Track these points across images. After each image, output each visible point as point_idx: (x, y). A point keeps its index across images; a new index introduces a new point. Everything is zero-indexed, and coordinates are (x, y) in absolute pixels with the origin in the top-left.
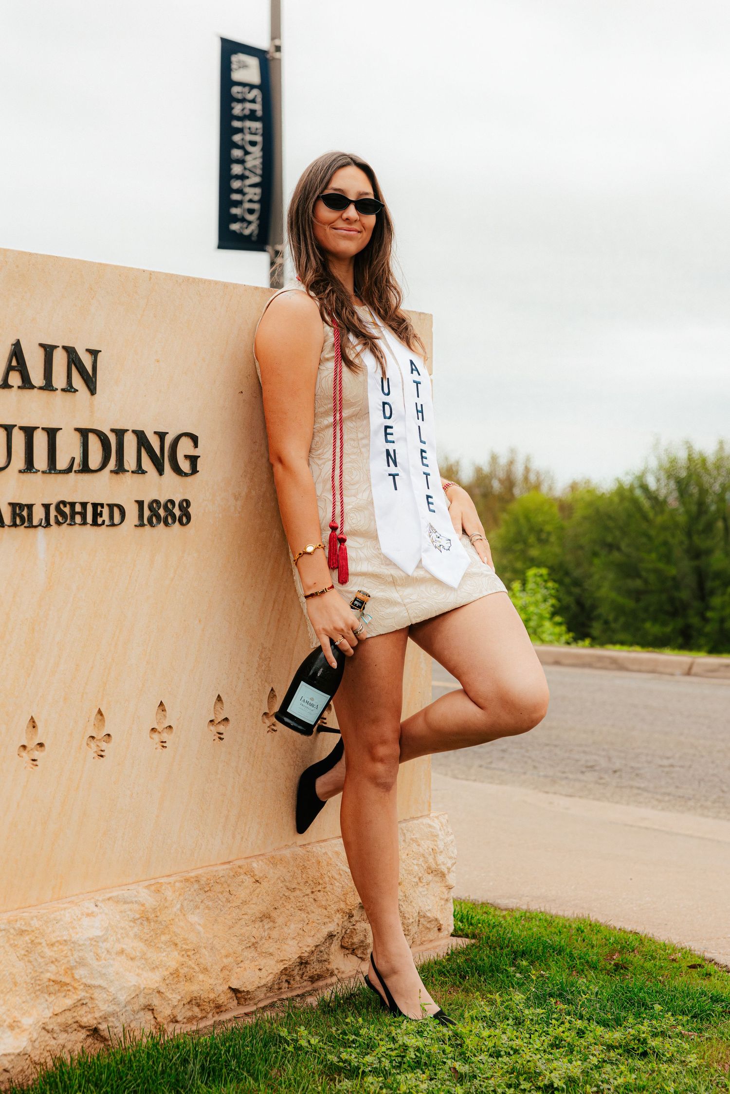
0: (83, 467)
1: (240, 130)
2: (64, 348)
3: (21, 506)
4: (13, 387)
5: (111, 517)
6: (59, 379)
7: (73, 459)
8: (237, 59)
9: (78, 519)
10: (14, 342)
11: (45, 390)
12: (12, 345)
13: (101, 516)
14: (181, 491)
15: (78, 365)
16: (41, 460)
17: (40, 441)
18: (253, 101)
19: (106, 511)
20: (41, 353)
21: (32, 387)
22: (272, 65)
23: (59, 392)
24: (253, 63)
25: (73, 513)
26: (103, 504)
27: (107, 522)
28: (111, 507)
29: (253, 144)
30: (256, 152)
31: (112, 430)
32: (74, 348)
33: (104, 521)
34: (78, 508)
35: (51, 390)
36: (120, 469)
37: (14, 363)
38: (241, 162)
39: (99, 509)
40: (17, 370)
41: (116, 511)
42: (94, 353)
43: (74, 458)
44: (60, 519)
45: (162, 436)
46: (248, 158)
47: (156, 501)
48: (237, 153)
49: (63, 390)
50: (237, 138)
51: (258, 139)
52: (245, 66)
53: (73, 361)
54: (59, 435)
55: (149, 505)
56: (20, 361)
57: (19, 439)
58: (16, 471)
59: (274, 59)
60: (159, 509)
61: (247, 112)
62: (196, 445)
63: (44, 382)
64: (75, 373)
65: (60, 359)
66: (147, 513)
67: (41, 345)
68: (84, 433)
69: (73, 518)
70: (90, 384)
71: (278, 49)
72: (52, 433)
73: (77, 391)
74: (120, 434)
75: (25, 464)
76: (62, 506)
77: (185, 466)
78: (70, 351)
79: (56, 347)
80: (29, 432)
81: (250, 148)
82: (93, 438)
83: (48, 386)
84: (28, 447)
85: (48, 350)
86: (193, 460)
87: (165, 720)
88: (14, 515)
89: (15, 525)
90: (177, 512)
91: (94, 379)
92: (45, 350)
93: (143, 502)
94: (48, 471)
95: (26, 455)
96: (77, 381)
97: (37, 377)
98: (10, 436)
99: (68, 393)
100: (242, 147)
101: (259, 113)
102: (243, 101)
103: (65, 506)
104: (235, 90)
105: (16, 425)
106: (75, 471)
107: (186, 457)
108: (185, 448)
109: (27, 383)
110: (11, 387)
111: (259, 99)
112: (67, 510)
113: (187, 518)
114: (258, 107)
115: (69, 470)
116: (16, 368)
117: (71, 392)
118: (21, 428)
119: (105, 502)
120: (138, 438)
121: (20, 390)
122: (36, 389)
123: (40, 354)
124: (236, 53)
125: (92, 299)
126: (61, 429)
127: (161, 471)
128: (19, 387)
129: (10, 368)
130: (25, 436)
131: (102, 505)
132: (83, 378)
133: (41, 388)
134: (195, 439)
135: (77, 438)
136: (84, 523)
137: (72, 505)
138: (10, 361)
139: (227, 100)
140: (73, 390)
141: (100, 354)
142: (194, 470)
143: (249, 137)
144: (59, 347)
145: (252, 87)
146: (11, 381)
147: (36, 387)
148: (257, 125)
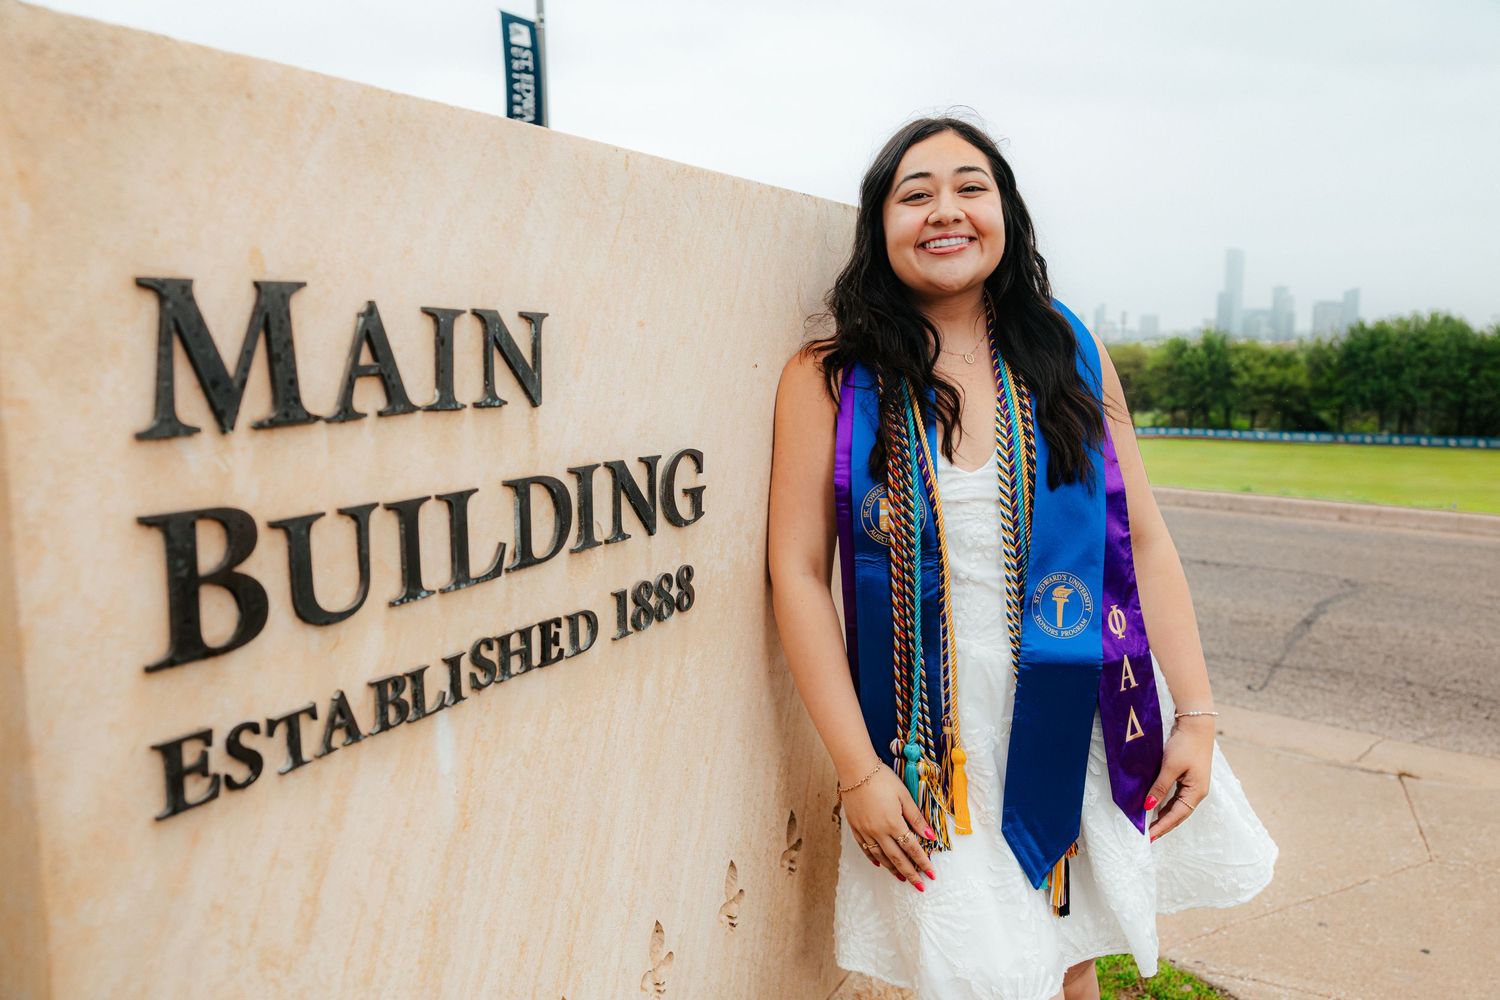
0: (522, 559)
1: (519, 81)
2: (475, 313)
3: (397, 683)
4: (365, 415)
5: (574, 638)
6: (467, 384)
7: (502, 547)
8: (514, 27)
9: (515, 663)
10: (364, 308)
11: (437, 410)
12: (359, 315)
13: (557, 644)
14: (679, 552)
15: (505, 349)
16: (435, 566)
17: (434, 526)
18: (527, 59)
19: (564, 632)
20: (427, 328)
21: (411, 409)
22: (538, 32)
23: (469, 411)
24: (525, 30)
25: (506, 654)
26: (560, 619)
27: (568, 651)
28: (572, 619)
29: (528, 91)
30: (530, 97)
31: (571, 471)
32: (496, 312)
33: (561, 651)
34: (515, 644)
35: (452, 410)
36: (588, 540)
37: (366, 358)
38: (520, 104)
39: (554, 629)
40: (374, 375)
41: (582, 623)
42: (534, 320)
43: (505, 545)
44: (482, 678)
45: (650, 463)
46: (525, 102)
47: (646, 585)
48: (517, 98)
49: (477, 405)
50: (516, 86)
51: (531, 87)
52: (518, 33)
53: (496, 340)
54: (472, 503)
55: (633, 594)
56: (380, 353)
57: (385, 533)
58: (383, 606)
59: (539, 29)
60: (649, 598)
61: (522, 68)
62: (699, 469)
63: (437, 392)
64: (499, 365)
65: (467, 339)
66: (631, 608)
67: (427, 311)
68: (520, 488)
69: (505, 665)
70: (529, 386)
71: (542, 21)
72: (457, 504)
73: (506, 403)
74: (584, 475)
75: (404, 585)
76: (484, 652)
77: (684, 507)
78: (487, 320)
79: (457, 313)
80: (407, 513)
81: (526, 94)
82: (538, 495)
83: (447, 403)
84: (408, 547)
85: (442, 322)
86: (695, 495)
87: (661, 946)
88: (382, 705)
89: (385, 726)
90: (674, 592)
91: (536, 374)
92: (436, 321)
93: (624, 593)
94: (453, 588)
95: (403, 564)
96: (505, 384)
97: (419, 384)
98: (363, 534)
99: (487, 410)
100: (520, 93)
101: (531, 68)
102: (519, 59)
103: (490, 648)
104: (514, 51)
105: (375, 505)
106: (507, 570)
107: (686, 492)
108: (685, 477)
109: (397, 402)
110: (360, 416)
111: (531, 58)
112: (493, 656)
113: (688, 597)
114: (530, 64)
115: (496, 572)
116: (372, 371)
117: (494, 406)
118: (389, 507)
119: (560, 615)
120: (614, 476)
121: (383, 420)
122: (419, 413)
123: (426, 330)
124: (512, 22)
125: (527, 205)
126: (476, 490)
127: (650, 530)
128: (380, 414)
129: (355, 373)
130: (400, 523)
131: (558, 622)
132: (515, 374)
133: (431, 409)
134: (696, 457)
135: (508, 501)
136: (527, 665)
137: (504, 641)
138: (356, 353)
139: (509, 58)
140: (497, 403)
141: (546, 322)
142: (698, 512)
143: (525, 86)
144: (464, 312)
145: (525, 49)
146: (358, 404)
147: (418, 409)
148: (530, 78)
